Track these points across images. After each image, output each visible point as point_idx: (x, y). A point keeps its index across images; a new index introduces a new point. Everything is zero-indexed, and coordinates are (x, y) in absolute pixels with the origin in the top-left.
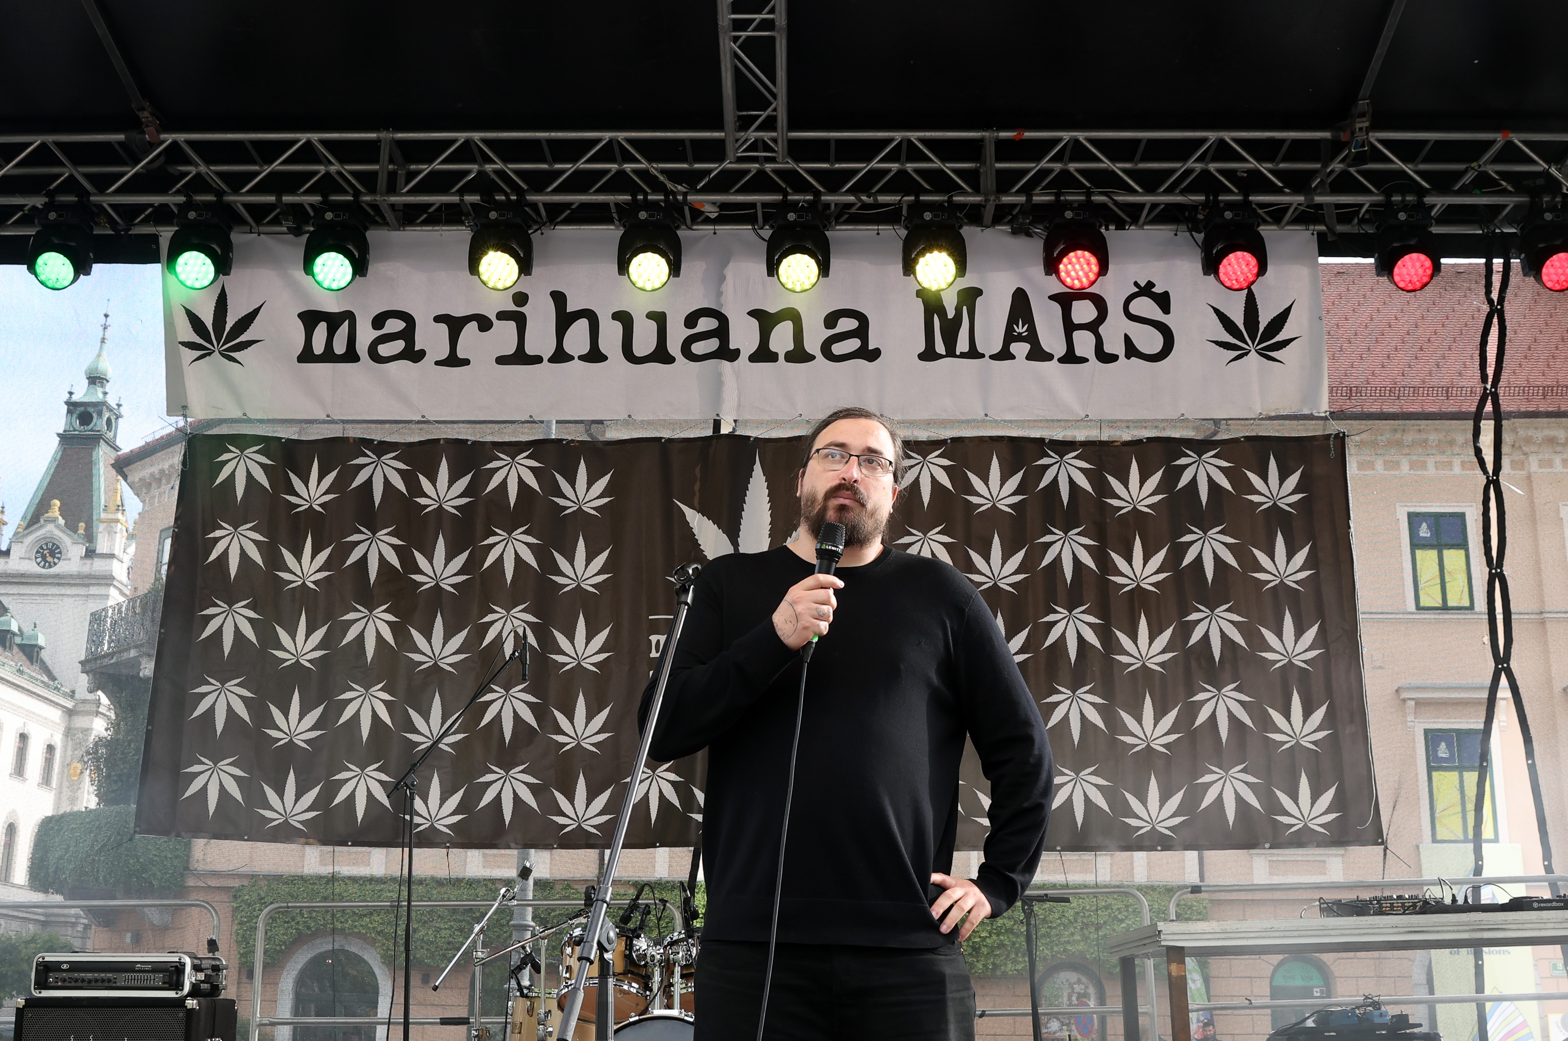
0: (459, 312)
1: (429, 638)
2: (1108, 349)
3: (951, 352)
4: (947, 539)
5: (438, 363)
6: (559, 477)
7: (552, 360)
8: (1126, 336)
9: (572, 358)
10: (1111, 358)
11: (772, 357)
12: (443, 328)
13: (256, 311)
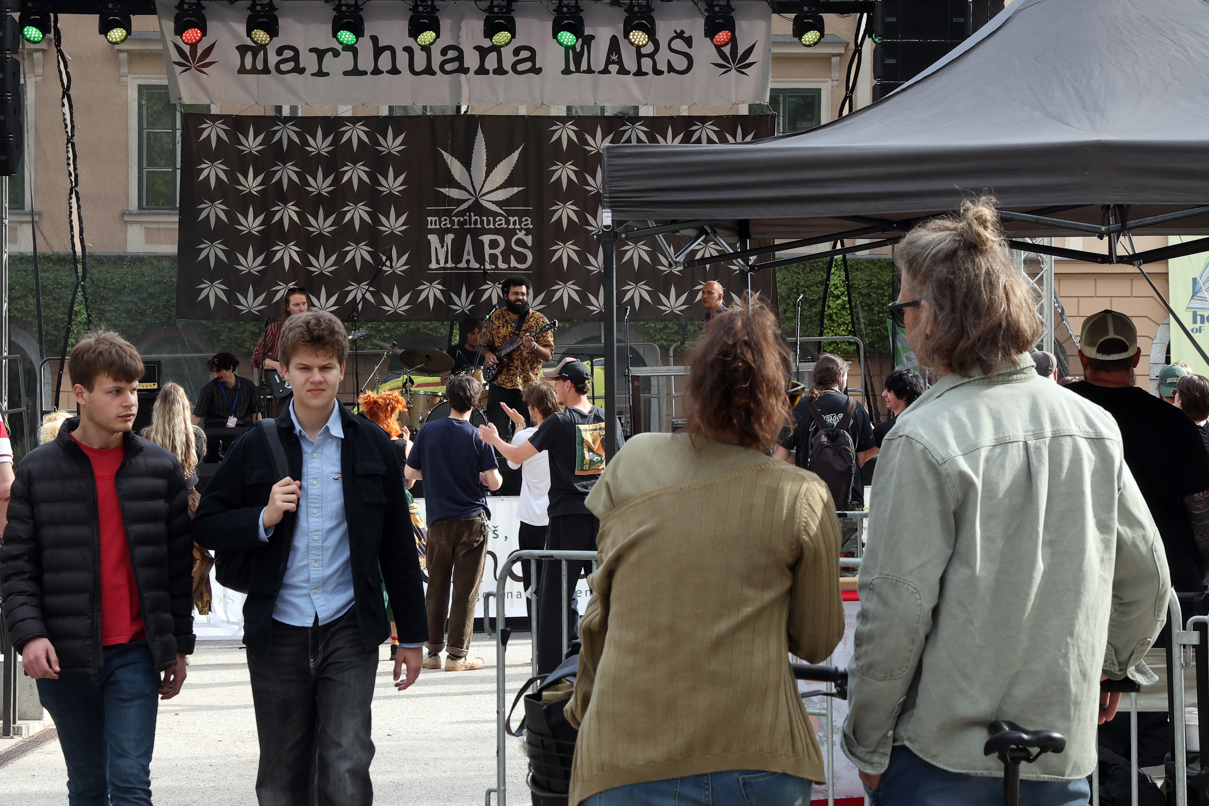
0: (322, 47)
1: (316, 219)
2: (659, 67)
3: (578, 70)
4: (575, 168)
5: (312, 75)
6: (378, 136)
7: (372, 73)
8: (668, 60)
9: (383, 72)
10: (661, 73)
11: (486, 72)
12: (314, 55)
13: (213, 45)
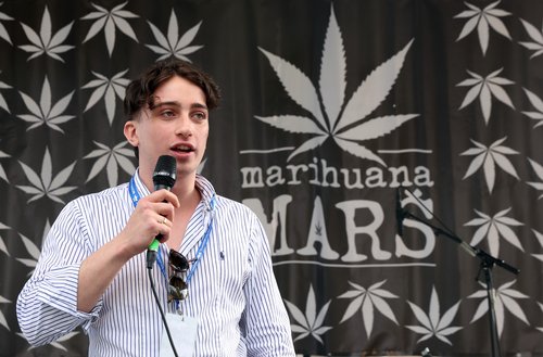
1: (38, 172)
4: (506, 82)
6: (153, 27)
